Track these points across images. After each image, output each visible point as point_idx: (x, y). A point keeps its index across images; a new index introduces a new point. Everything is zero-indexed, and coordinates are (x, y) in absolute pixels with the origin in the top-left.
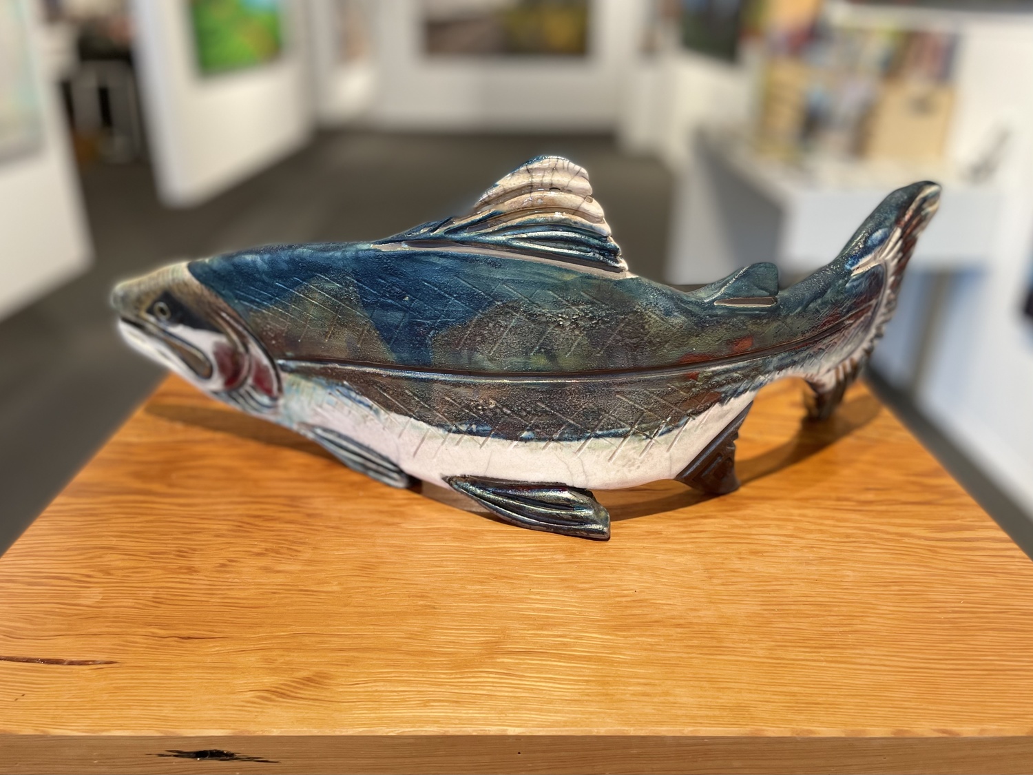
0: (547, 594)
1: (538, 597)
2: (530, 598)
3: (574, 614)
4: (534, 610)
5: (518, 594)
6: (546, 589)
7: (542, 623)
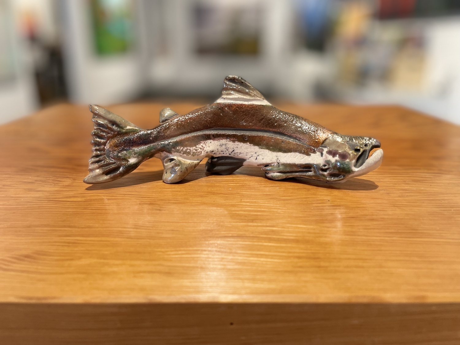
0: (255, 202)
1: (248, 204)
2: (241, 205)
3: (279, 213)
4: (244, 211)
5: (232, 202)
6: (254, 199)
7: (251, 218)
